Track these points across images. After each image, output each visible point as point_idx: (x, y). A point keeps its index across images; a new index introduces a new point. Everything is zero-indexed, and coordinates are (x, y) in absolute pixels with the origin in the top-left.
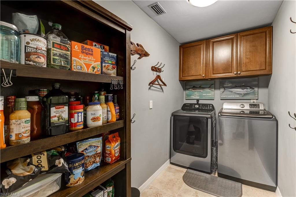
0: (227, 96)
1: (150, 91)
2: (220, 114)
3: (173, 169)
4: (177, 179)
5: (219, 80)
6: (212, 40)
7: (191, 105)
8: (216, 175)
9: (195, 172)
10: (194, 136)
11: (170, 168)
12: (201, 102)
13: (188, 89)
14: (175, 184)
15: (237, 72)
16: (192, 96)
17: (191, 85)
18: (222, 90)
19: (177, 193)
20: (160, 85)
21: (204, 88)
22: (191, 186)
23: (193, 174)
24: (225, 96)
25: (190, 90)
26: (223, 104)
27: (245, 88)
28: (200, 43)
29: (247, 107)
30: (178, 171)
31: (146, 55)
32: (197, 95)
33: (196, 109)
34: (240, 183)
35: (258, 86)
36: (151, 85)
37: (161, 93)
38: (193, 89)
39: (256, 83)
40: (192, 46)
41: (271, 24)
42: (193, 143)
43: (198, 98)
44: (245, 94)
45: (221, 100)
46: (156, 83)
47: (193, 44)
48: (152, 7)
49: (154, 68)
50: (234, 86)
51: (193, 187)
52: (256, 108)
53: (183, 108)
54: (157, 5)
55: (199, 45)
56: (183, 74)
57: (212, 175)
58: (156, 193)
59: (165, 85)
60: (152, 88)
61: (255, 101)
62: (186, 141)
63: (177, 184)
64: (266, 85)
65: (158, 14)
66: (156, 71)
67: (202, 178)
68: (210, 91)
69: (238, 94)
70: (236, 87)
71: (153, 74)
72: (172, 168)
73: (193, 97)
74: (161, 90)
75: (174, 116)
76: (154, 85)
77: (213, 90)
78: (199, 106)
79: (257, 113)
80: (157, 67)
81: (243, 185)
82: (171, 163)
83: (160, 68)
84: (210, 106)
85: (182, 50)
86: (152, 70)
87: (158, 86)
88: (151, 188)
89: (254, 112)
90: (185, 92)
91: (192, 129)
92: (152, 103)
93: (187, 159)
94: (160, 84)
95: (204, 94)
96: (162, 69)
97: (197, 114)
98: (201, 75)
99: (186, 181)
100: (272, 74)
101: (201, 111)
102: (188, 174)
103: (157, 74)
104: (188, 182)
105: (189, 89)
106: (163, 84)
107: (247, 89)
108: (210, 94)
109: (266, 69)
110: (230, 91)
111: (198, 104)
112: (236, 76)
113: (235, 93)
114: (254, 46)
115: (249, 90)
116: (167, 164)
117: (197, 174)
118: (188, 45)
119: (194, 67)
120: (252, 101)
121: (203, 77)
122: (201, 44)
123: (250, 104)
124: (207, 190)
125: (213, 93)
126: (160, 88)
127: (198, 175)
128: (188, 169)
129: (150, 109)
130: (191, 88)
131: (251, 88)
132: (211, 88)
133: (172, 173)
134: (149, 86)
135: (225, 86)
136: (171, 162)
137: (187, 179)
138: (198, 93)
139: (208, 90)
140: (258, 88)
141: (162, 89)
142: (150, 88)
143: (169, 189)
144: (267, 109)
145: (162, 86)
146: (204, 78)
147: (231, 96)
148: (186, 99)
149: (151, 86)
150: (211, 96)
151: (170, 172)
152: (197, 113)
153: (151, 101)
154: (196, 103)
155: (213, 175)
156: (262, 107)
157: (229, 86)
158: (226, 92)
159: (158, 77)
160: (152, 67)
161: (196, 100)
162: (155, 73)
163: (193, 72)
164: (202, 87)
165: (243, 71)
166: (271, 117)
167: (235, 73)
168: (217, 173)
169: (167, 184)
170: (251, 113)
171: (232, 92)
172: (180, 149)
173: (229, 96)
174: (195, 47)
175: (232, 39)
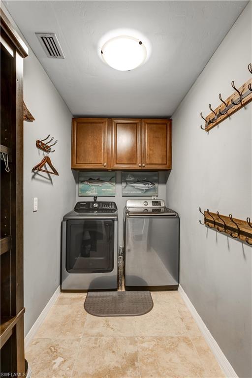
0: (129, 192)
1: (34, 181)
2: (128, 214)
3: (67, 298)
4: (77, 312)
5: (120, 172)
6: (115, 120)
7: (88, 203)
8: (124, 290)
9: (98, 294)
10: (89, 246)
11: (61, 299)
12: (99, 199)
13: (82, 182)
14: (75, 320)
15: (142, 165)
16: (87, 192)
17: (87, 177)
18: (124, 184)
19: (81, 333)
20: (48, 173)
21: (103, 181)
22: (98, 315)
23: (96, 297)
24: (127, 192)
25: (85, 183)
26: (126, 202)
27: (147, 184)
28: (100, 121)
29: (150, 205)
30: (74, 299)
31: (29, 119)
32: (94, 190)
33: (94, 209)
34: (148, 291)
35: (158, 182)
36: (36, 171)
37: (49, 186)
38: (89, 182)
39: (156, 178)
40: (90, 123)
41: (170, 117)
42: (88, 256)
43: (95, 194)
44: (147, 190)
45: (123, 196)
46: (43, 168)
47: (91, 120)
48: (42, 38)
49: (40, 144)
50: (136, 180)
51: (101, 315)
52: (158, 205)
53: (77, 208)
54: (52, 38)
55: (99, 123)
56: (78, 159)
57: (119, 291)
58: (48, 347)
59: (56, 173)
60: (37, 176)
61: (155, 197)
62: (80, 255)
63: (78, 319)
64: (165, 181)
65: (51, 55)
66: (44, 150)
67: (108, 298)
68: (110, 185)
69: (140, 189)
70: (138, 182)
71: (39, 153)
72: (65, 298)
73: (89, 193)
74: (50, 181)
75: (67, 221)
76: (40, 173)
77: (114, 184)
78: (99, 205)
79: (159, 210)
80: (44, 142)
81: (151, 292)
82: (62, 291)
83: (49, 145)
84: (112, 205)
85: (76, 125)
86: (38, 146)
87: (45, 175)
88: (37, 343)
89: (156, 210)
90: (77, 186)
91: (88, 236)
92: (37, 202)
93: (85, 279)
94: (48, 171)
95: (104, 188)
96: (52, 148)
97: (95, 216)
98: (101, 164)
99: (90, 310)
100: (171, 169)
101: (101, 211)
102: (91, 300)
103: (44, 154)
104: (93, 310)
105: (84, 181)
106: (53, 172)
107: (149, 184)
108: (110, 190)
109: (166, 164)
110: (132, 186)
111: (95, 202)
112: (140, 168)
113: (137, 188)
114: (156, 137)
115: (150, 186)
116: (57, 294)
117: (102, 295)
118: (85, 120)
119: (92, 152)
120: (153, 198)
121: (105, 166)
122: (102, 123)
123: (152, 202)
124: (119, 312)
125: (114, 188)
126: (48, 177)
127: (103, 297)
128: (89, 293)
129: (34, 212)
130: (86, 181)
131: (152, 183)
132: (112, 182)
133: (67, 306)
134: (33, 173)
135: (127, 180)
136: (62, 289)
137: (90, 308)
138: (96, 187)
139: (108, 184)
140: (158, 183)
141: (50, 179)
142: (33, 177)
143: (68, 332)
144: (166, 206)
145: (50, 174)
146: (106, 168)
147: (133, 192)
148: (79, 196)
149: (35, 173)
150: (111, 192)
151: (63, 305)
152: (96, 214)
153: (36, 199)
154: (93, 201)
155: (121, 291)
156: (163, 205)
157: (131, 180)
158: (129, 188)
159: (47, 160)
160: (37, 142)
161: (93, 197)
162: (41, 152)
163: (91, 159)
164: (100, 179)
165: (147, 164)
166: (174, 214)
167: (140, 165)
168: (123, 287)
169: (64, 325)
170: (154, 211)
171: (134, 187)
172: (74, 268)
173: (131, 192)
174: (95, 124)
175: (136, 124)
